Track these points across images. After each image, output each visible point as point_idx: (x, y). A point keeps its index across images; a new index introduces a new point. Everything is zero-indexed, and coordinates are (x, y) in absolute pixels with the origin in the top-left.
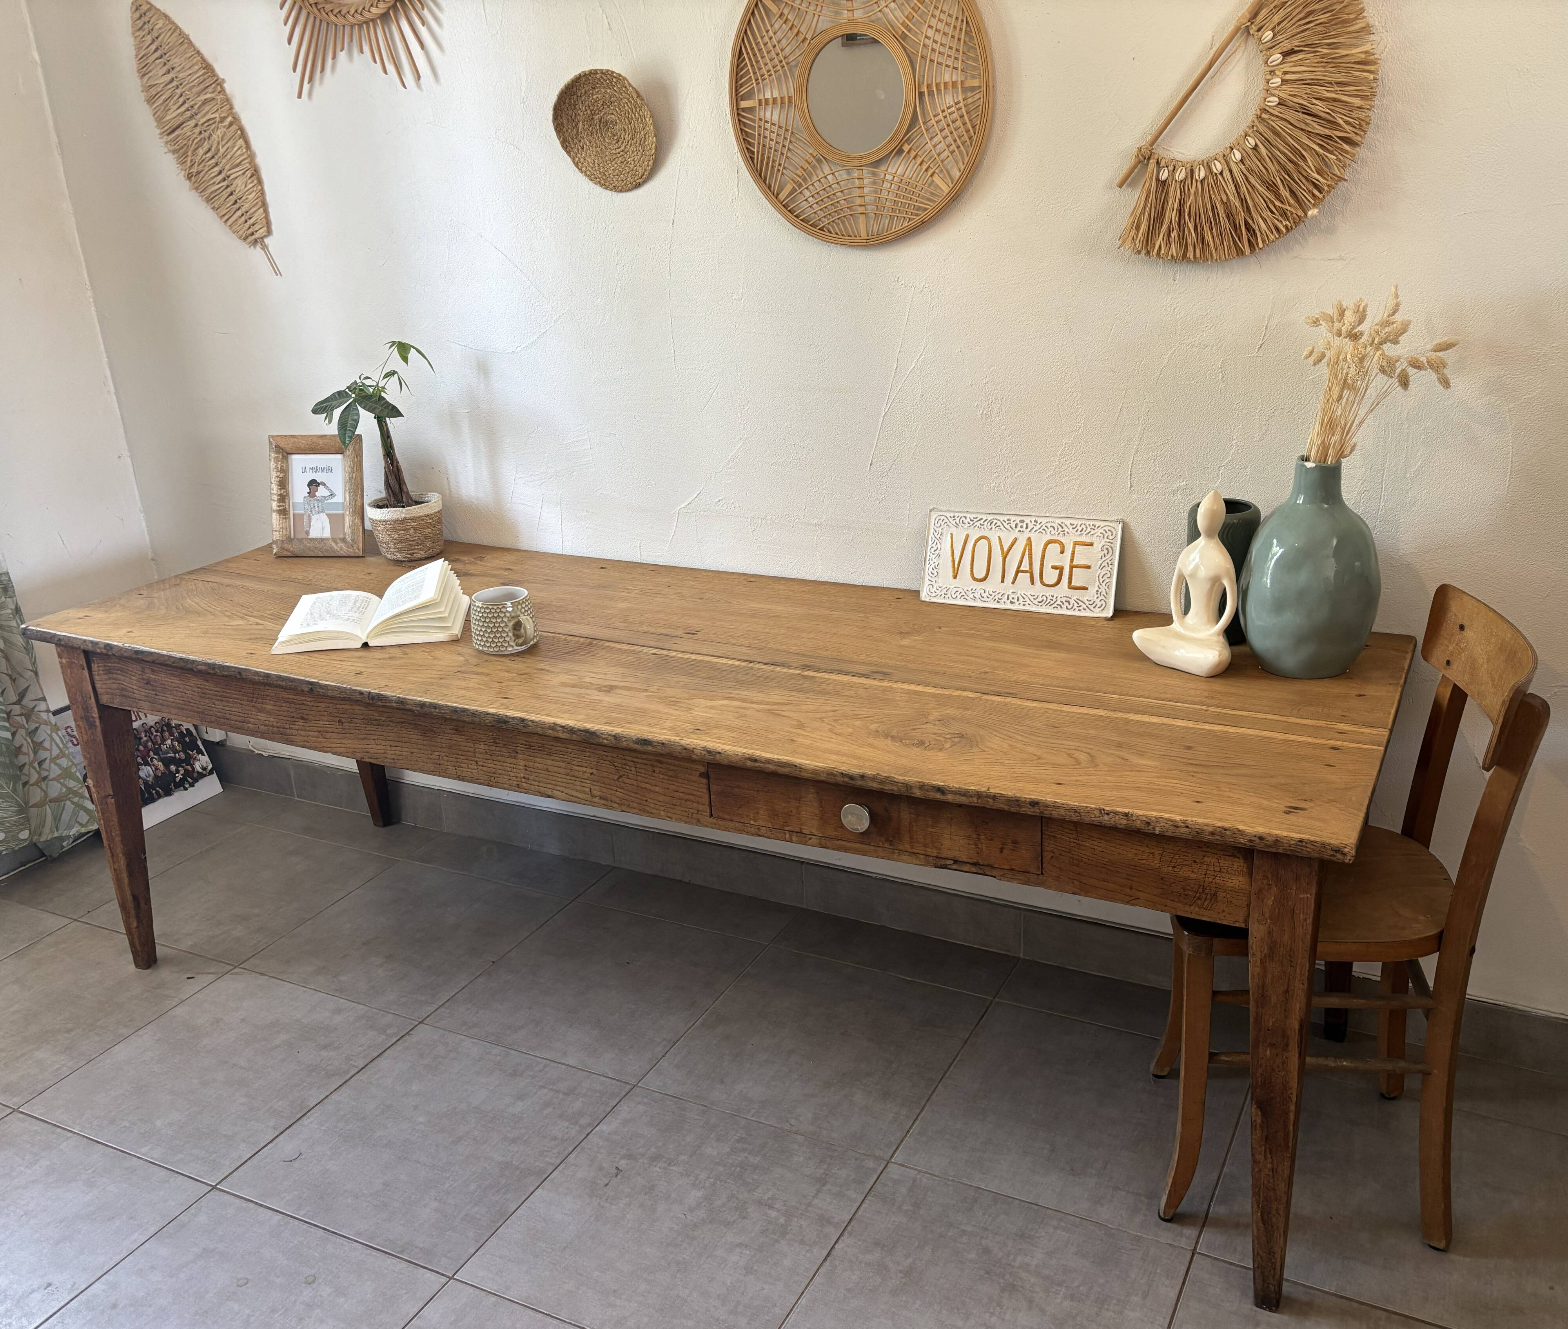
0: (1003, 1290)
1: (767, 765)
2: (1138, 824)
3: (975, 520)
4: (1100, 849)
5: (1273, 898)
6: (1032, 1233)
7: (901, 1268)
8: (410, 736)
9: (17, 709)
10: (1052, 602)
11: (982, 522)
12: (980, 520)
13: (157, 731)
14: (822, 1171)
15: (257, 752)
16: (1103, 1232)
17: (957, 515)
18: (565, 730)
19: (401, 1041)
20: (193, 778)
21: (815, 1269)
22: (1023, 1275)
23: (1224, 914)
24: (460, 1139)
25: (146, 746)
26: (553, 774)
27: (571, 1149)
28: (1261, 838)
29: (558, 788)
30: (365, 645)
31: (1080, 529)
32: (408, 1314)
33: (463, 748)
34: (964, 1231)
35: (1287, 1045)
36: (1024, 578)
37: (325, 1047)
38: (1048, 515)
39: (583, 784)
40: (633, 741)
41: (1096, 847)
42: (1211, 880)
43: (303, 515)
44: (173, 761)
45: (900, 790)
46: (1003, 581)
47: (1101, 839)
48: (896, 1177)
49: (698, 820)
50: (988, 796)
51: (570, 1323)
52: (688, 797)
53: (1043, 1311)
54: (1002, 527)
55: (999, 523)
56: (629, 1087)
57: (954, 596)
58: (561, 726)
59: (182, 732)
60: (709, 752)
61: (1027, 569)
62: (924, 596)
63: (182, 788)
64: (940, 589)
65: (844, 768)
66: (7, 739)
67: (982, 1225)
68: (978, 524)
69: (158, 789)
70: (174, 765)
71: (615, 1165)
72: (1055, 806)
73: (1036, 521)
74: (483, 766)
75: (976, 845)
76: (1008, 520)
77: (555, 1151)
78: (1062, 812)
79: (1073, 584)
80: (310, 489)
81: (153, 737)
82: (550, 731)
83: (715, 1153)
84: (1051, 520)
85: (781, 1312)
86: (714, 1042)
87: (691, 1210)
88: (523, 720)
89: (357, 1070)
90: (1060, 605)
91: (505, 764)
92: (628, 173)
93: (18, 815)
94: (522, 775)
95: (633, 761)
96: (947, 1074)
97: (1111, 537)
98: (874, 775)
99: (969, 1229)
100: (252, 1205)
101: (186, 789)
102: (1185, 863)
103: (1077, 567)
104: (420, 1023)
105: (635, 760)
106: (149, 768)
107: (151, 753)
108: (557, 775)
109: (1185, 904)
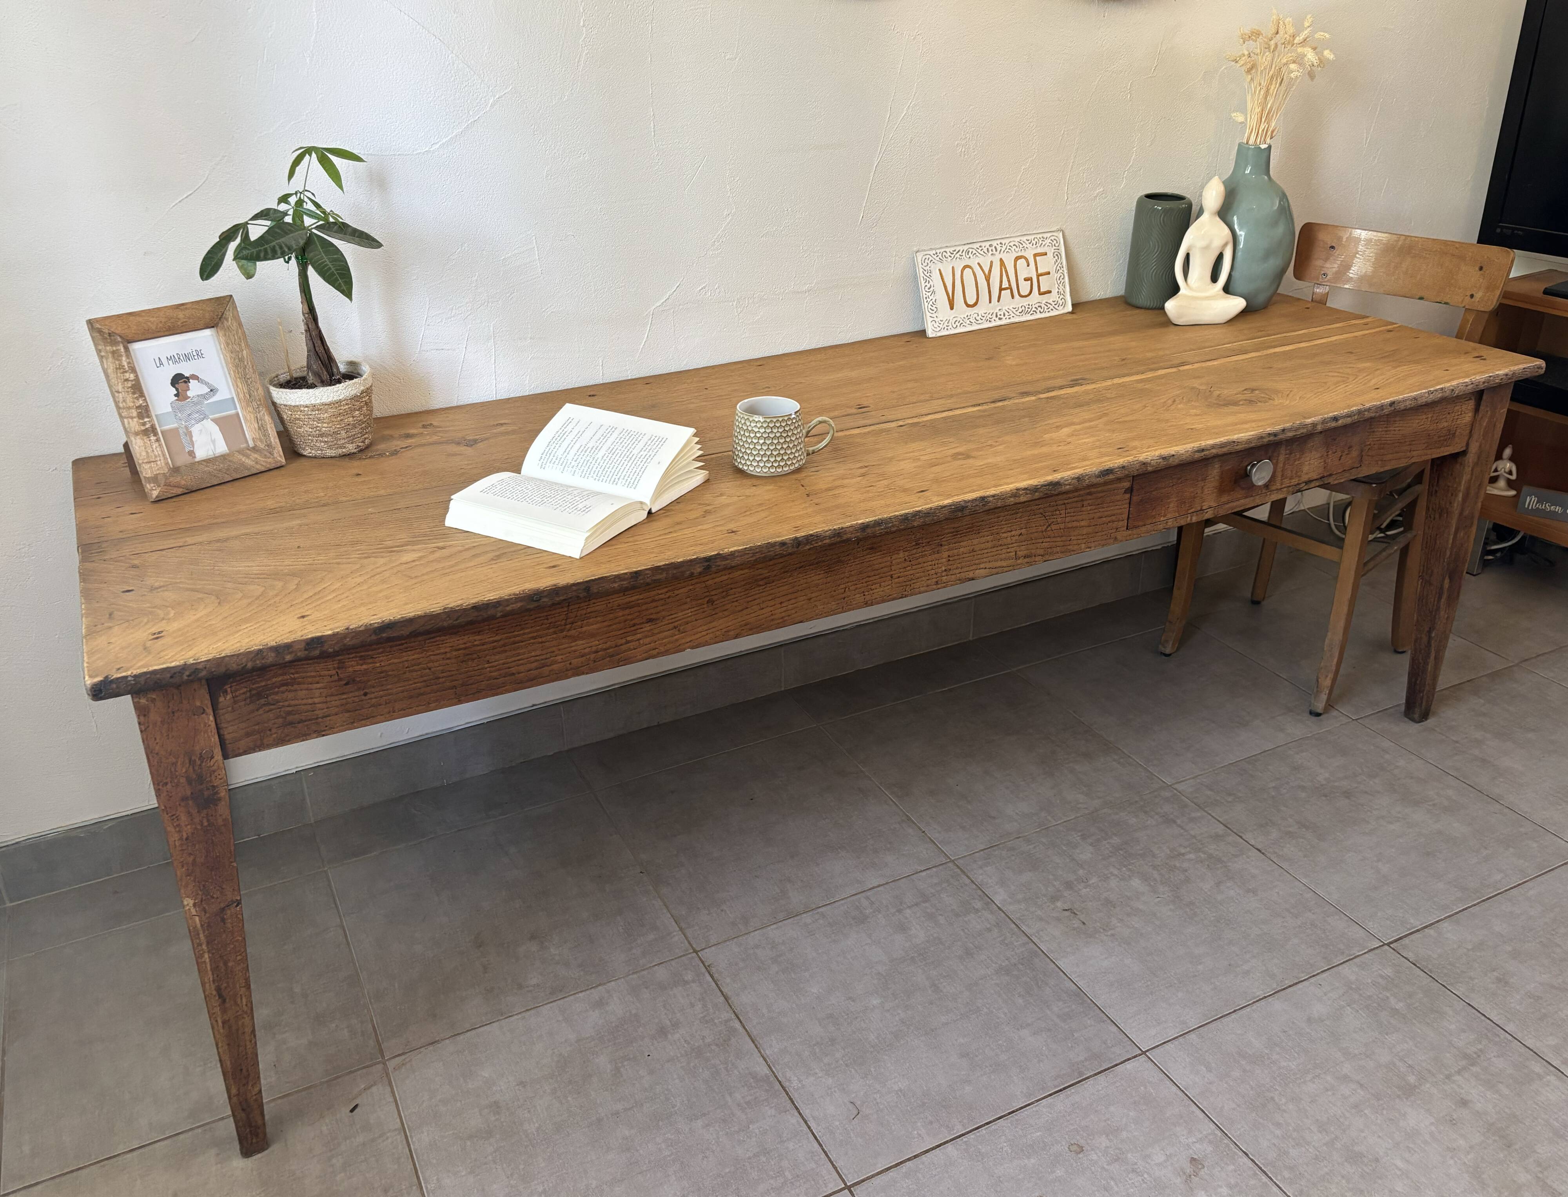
0: (1346, 798)
3: (955, 253)
6: (1296, 764)
7: (1295, 827)
8: (810, 580)
10: (1029, 310)
11: (960, 253)
12: (959, 251)
14: (1157, 817)
16: (1313, 740)
17: (938, 251)
18: (1028, 492)
21: (1270, 862)
22: (1336, 784)
23: (1457, 445)
26: (980, 552)
27: (1011, 925)
28: (1506, 375)
29: (982, 566)
30: (650, 514)
31: (1035, 243)
33: (877, 567)
34: (1274, 788)
36: (1006, 294)
37: (662, 1033)
38: (1008, 236)
39: (1008, 550)
41: (1396, 429)
42: (1455, 423)
43: (176, 429)
46: (990, 302)
48: (1190, 790)
49: (1115, 538)
52: (1110, 519)
54: (977, 254)
55: (974, 252)
56: (949, 865)
57: (955, 326)
61: (1007, 286)
62: (930, 333)
64: (942, 323)
67: (1272, 779)
68: (958, 255)
73: (1001, 243)
76: (980, 247)
79: (1042, 290)
80: (177, 390)
83: (1089, 855)
84: (1012, 239)
86: (931, 801)
87: (1155, 893)
89: (734, 1021)
90: (1035, 311)
91: (925, 565)
95: (1064, 504)
97: (1057, 245)
99: (1273, 785)
102: (1444, 417)
103: (1042, 275)
104: (695, 953)
105: (1066, 501)
108: (983, 551)
109: (1438, 448)
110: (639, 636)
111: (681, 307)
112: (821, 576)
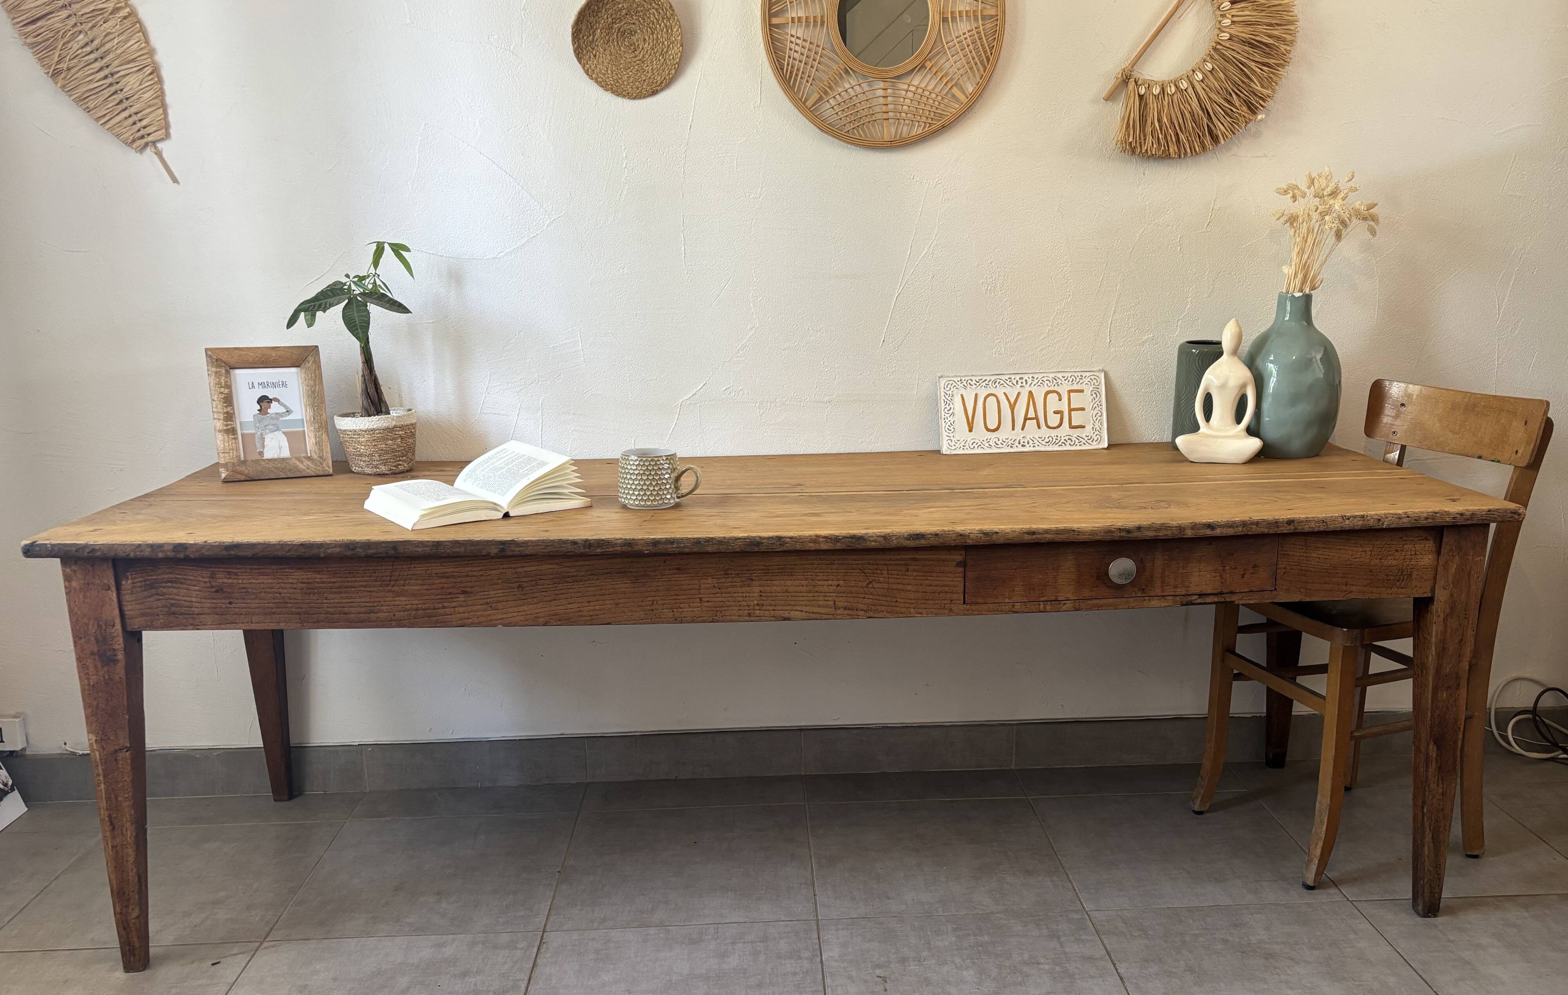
0: (1265, 959)
2: (1371, 523)
3: (981, 381)
4: (1324, 557)
5: (1455, 566)
6: (1240, 922)
7: (1183, 970)
8: (616, 587)
10: (1057, 441)
11: (987, 382)
12: (985, 380)
14: (1045, 931)
16: (1282, 908)
17: (963, 379)
18: (829, 540)
19: (542, 949)
22: (1267, 946)
23: (1416, 589)
26: (794, 594)
27: (819, 976)
28: (1462, 514)
29: (798, 608)
30: (506, 515)
31: (1071, 380)
33: (684, 587)
34: (1196, 936)
36: (1031, 424)
37: (464, 975)
38: (1041, 371)
39: (826, 598)
40: (907, 538)
41: (1320, 556)
42: (1408, 563)
43: (253, 435)
45: (1171, 535)
46: (1013, 429)
47: (1325, 548)
48: (1103, 918)
49: (951, 610)
50: (1252, 523)
52: (941, 589)
53: (1307, 962)
54: (1005, 385)
55: (1002, 382)
56: (812, 922)
57: (972, 447)
58: (825, 537)
61: (1034, 416)
62: (945, 451)
64: (959, 443)
65: (1120, 523)
67: (1201, 928)
68: (984, 384)
71: (873, 975)
72: (1308, 521)
73: (1033, 377)
74: (708, 602)
75: (1221, 576)
76: (1010, 378)
77: (807, 982)
78: (1313, 525)
79: (1073, 424)
80: (261, 406)
82: (811, 545)
83: (946, 943)
84: (1045, 375)
86: (847, 875)
87: (978, 984)
89: (526, 982)
90: (1064, 443)
91: (736, 595)
94: (756, 602)
95: (886, 564)
97: (1096, 384)
99: (1195, 932)
102: (1389, 553)
103: (1075, 410)
104: (543, 932)
105: (888, 562)
108: (798, 594)
109: (1387, 587)
110: (454, 604)
111: (707, 403)
112: (627, 585)
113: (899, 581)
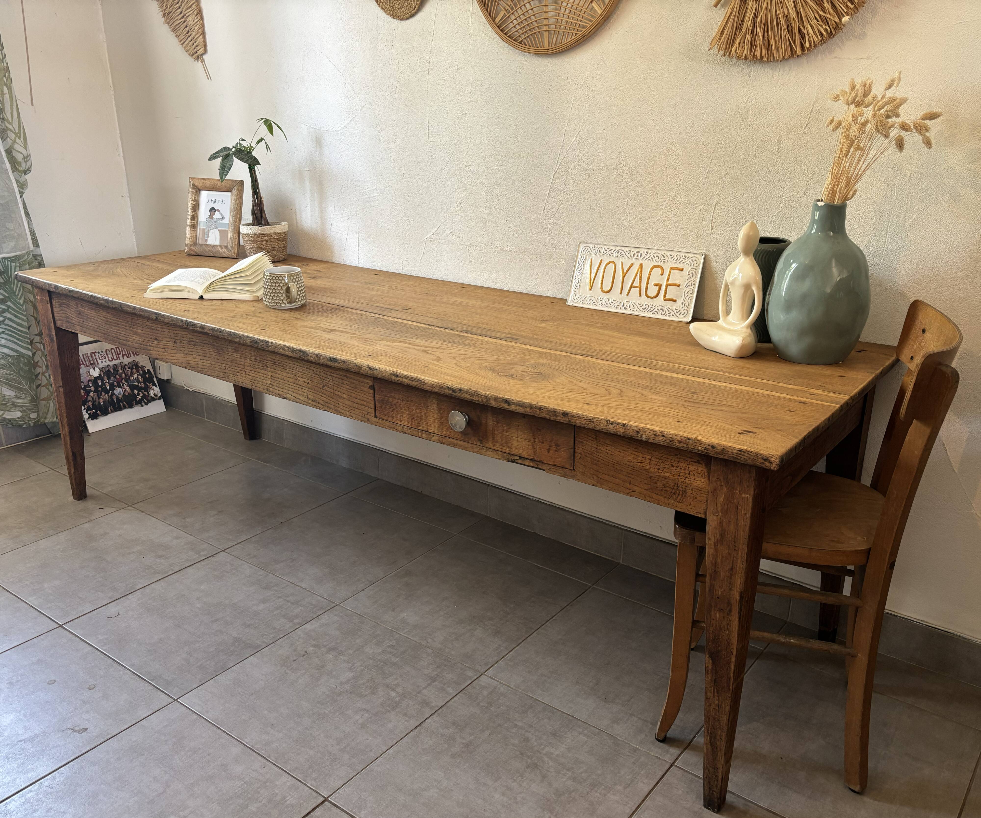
0: (528, 767)
1: (404, 380)
2: (631, 433)
3: (608, 250)
4: (610, 453)
5: (723, 496)
6: (563, 734)
7: (464, 741)
9: (37, 339)
10: (652, 309)
11: (612, 252)
12: (611, 250)
13: (129, 368)
14: (435, 673)
15: (186, 388)
16: (612, 741)
17: (596, 246)
19: (206, 560)
20: (148, 400)
21: (407, 732)
22: (546, 759)
23: (691, 507)
24: (217, 620)
25: (120, 376)
26: (287, 382)
27: (282, 636)
28: (713, 447)
29: (290, 392)
30: (201, 298)
31: (676, 258)
32: (140, 716)
33: (239, 363)
34: (516, 726)
35: (730, 611)
36: (635, 291)
37: (160, 557)
38: (655, 248)
39: (303, 390)
40: (327, 359)
41: (608, 451)
42: (682, 480)
44: (136, 387)
45: (482, 401)
46: (621, 293)
47: (611, 446)
48: (483, 684)
49: (368, 419)
50: (536, 408)
51: (237, 740)
52: (362, 402)
53: (550, 785)
54: (625, 255)
55: (623, 253)
56: (334, 605)
57: (589, 302)
58: (288, 347)
59: (145, 371)
60: (370, 369)
61: (638, 285)
62: (569, 302)
63: (140, 405)
64: (580, 297)
65: (450, 384)
66: (29, 356)
67: (529, 723)
68: (609, 253)
69: (124, 403)
70: (137, 390)
71: (305, 649)
72: (579, 417)
73: (647, 252)
74: (249, 375)
75: (533, 446)
76: (629, 250)
77: (271, 636)
78: (582, 421)
79: (667, 297)
80: (210, 213)
81: (126, 371)
82: (281, 350)
83: (371, 652)
84: (657, 251)
85: (373, 755)
86: (399, 586)
87: (341, 684)
88: (267, 342)
89: (173, 572)
90: (657, 312)
91: (260, 374)
92: (407, 6)
93: (30, 403)
94: (270, 383)
95: (331, 376)
96: (543, 627)
98: (467, 389)
99: (520, 724)
100: (77, 639)
101: (142, 406)
102: (666, 466)
103: (670, 285)
104: (222, 551)
105: (332, 375)
106: (120, 389)
107: (123, 381)
109: (665, 497)
110: (153, 345)
111: (440, 241)
112: (216, 354)
113: (339, 389)
